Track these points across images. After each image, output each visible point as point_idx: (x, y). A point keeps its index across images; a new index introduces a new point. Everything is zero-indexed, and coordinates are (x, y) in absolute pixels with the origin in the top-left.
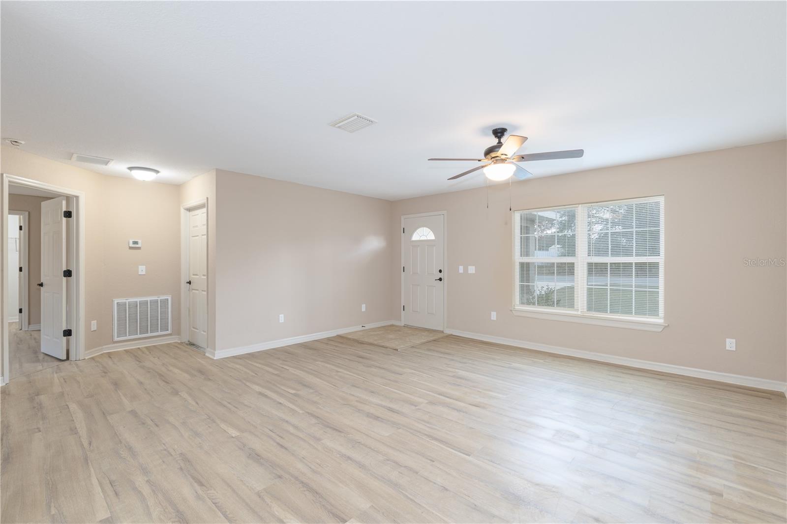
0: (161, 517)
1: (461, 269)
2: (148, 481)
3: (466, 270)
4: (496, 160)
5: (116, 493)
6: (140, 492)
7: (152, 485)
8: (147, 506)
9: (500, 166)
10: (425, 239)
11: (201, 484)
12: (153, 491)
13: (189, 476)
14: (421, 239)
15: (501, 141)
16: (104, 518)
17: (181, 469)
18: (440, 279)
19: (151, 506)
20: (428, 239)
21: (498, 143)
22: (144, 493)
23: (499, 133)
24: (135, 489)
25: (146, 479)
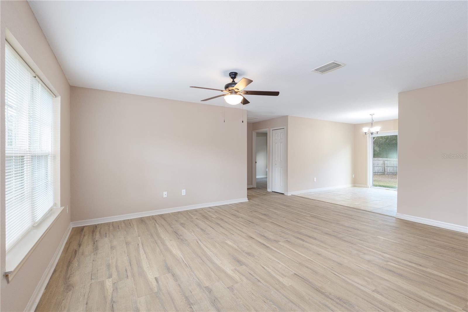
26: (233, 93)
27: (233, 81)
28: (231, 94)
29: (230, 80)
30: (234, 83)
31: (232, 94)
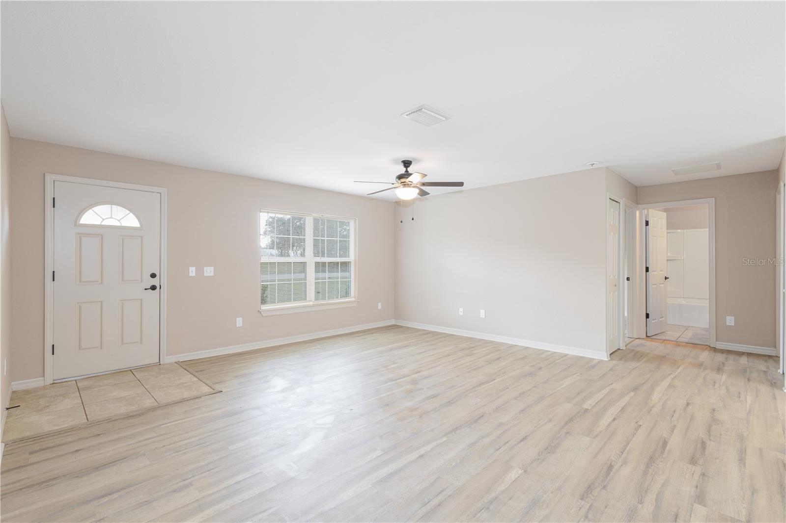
0: (661, 472)
1: (192, 272)
2: (641, 502)
3: (200, 271)
4: (405, 185)
5: (676, 518)
6: (657, 500)
7: (642, 496)
8: (662, 486)
9: (407, 189)
10: (117, 224)
11: (611, 467)
12: (646, 491)
13: (608, 478)
14: (103, 224)
15: (408, 170)
16: (701, 506)
17: (604, 487)
18: (153, 288)
19: (660, 484)
20: (123, 225)
21: (405, 172)
22: (655, 496)
23: (407, 164)
24: (658, 506)
25: (640, 506)
26: (407, 185)
27: (407, 171)
28: (403, 187)
29: (402, 170)
30: (407, 175)
31: (406, 187)
